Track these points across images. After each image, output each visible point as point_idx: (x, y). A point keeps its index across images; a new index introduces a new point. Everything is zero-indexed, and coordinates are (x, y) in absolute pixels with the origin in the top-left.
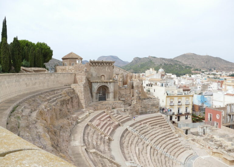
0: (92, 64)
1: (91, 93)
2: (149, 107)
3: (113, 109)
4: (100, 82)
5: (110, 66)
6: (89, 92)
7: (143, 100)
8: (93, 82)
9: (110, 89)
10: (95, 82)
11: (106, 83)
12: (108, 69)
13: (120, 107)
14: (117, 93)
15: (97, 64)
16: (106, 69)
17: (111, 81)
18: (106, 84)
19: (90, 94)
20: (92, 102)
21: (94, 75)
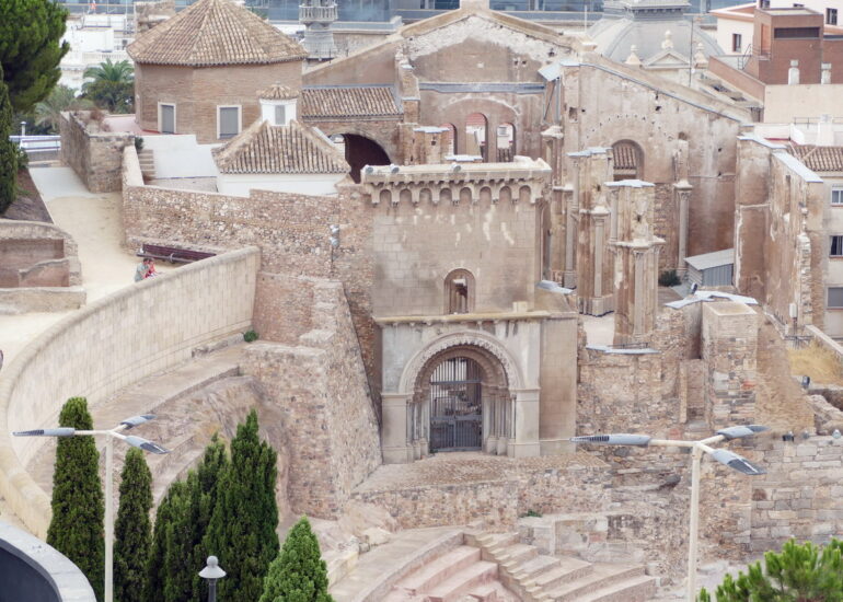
0: (385, 193)
1: (377, 402)
2: (824, 500)
3: (531, 513)
4: (434, 323)
5: (514, 202)
6: (362, 391)
7: (778, 443)
8: (390, 324)
9: (511, 371)
10: (406, 324)
11: (481, 331)
12: (496, 227)
13: (586, 505)
14: (566, 398)
15: (416, 194)
16: (486, 227)
17: (519, 309)
18: (481, 338)
19: (366, 411)
20: (384, 461)
21: (397, 271)
